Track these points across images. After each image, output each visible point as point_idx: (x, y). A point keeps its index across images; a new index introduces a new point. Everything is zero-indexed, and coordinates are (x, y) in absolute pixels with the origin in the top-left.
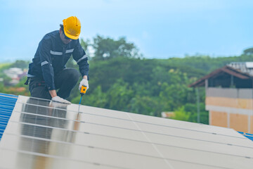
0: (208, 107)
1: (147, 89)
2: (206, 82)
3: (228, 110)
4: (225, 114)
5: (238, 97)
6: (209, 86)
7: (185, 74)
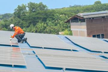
0: (72, 29)
1: (52, 23)
2: (70, 21)
3: (78, 30)
4: (77, 31)
5: (81, 25)
6: (71, 22)
7: (67, 16)
